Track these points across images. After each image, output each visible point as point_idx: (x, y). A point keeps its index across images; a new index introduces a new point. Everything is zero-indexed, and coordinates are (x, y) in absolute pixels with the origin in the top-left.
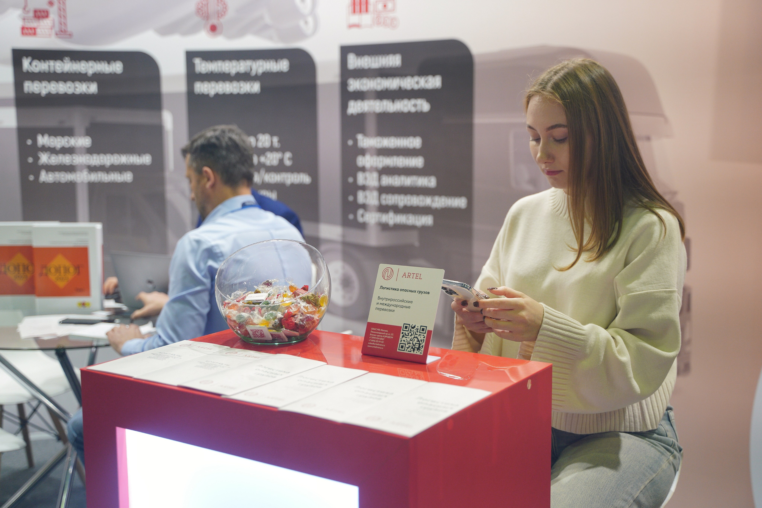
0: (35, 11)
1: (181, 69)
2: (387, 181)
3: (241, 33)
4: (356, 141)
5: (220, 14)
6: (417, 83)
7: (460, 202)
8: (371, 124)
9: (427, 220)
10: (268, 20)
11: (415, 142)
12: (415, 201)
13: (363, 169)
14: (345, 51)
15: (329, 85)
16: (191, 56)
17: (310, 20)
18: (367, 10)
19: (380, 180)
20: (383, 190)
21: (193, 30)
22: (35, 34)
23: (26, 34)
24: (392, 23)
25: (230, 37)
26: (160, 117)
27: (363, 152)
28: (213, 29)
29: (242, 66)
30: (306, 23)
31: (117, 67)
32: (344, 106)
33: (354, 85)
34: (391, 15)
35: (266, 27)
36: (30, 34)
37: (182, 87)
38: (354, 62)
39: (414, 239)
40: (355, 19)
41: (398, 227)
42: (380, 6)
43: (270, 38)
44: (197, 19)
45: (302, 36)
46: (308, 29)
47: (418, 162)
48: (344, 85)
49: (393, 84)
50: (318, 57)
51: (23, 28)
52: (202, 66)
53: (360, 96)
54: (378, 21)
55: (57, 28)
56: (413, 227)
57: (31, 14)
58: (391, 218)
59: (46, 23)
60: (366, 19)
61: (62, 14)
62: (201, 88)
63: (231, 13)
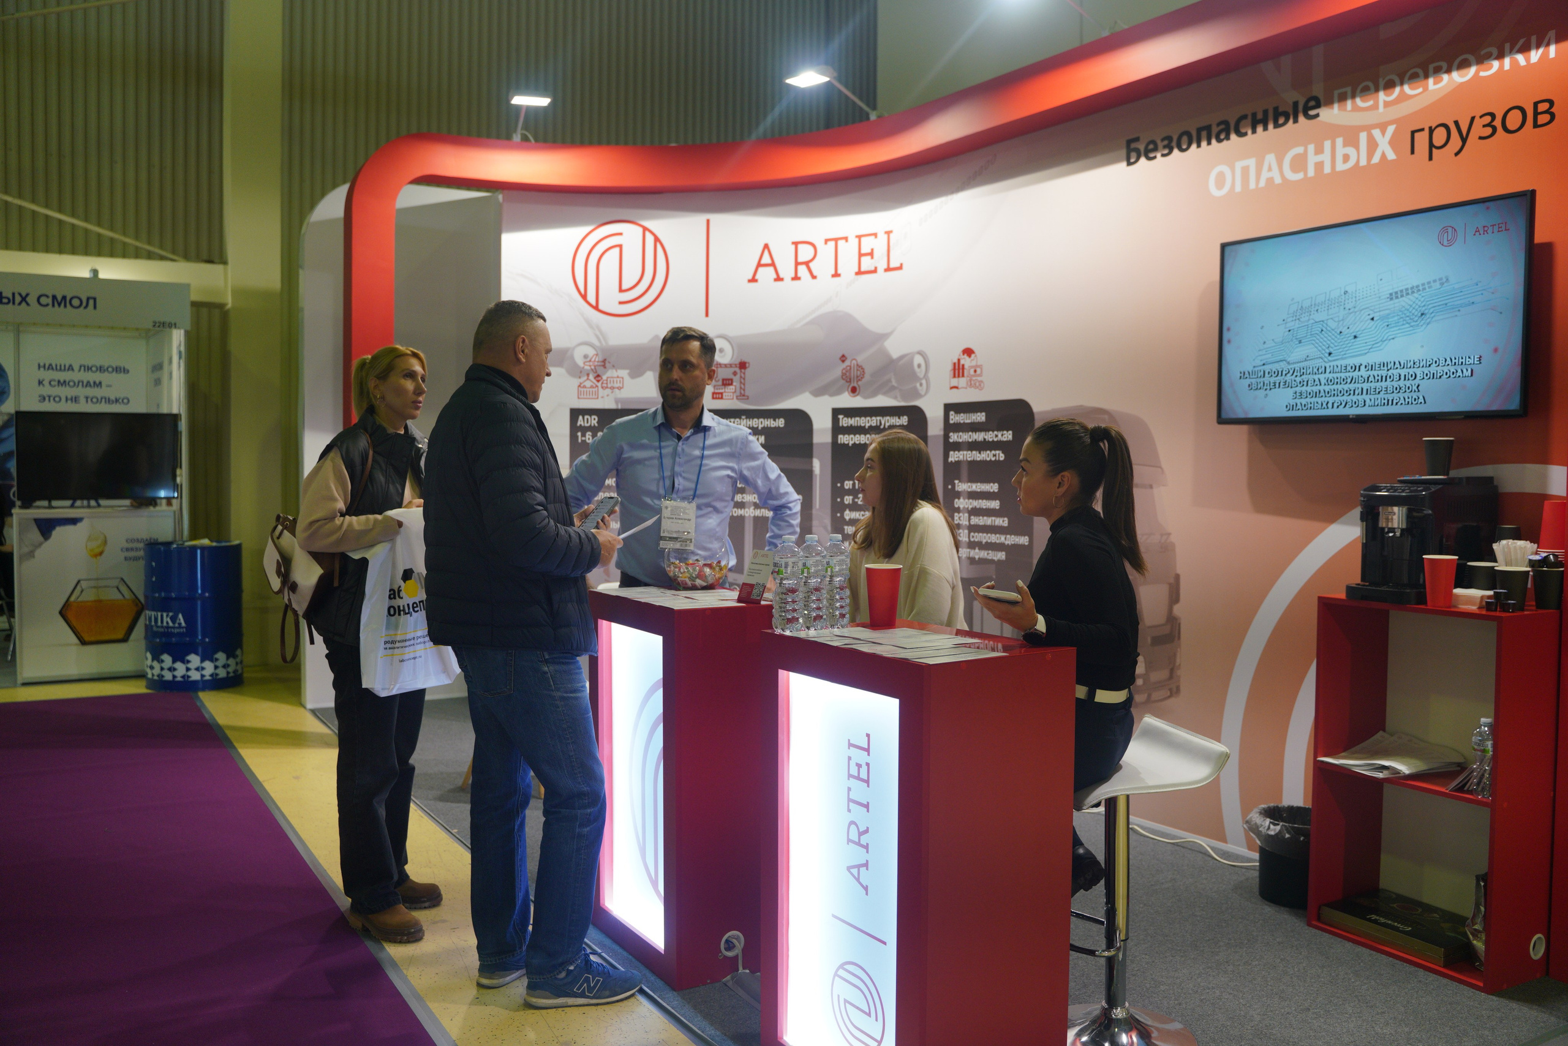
0: (723, 380)
1: (828, 424)
2: (975, 520)
3: (874, 394)
4: (954, 485)
5: (859, 378)
6: (996, 436)
7: (1024, 540)
8: (964, 472)
9: (1001, 556)
10: (894, 383)
11: (994, 487)
12: (994, 538)
13: (958, 510)
14: (948, 408)
15: (935, 437)
16: (836, 412)
17: (924, 382)
18: (963, 376)
19: (969, 520)
20: (972, 528)
21: (838, 392)
22: (722, 398)
23: (716, 398)
24: (979, 386)
25: (866, 397)
26: (811, 463)
27: (958, 495)
28: (854, 390)
29: (873, 421)
30: (921, 385)
31: (780, 423)
32: (946, 456)
33: (954, 437)
34: (979, 379)
35: (893, 388)
36: (719, 398)
37: (828, 439)
38: (954, 418)
39: (991, 571)
40: (955, 382)
41: (983, 561)
42: (972, 372)
43: (895, 398)
44: (843, 382)
45: (918, 396)
46: (922, 390)
47: (995, 504)
48: (946, 437)
49: (979, 436)
50: (929, 414)
51: (713, 393)
52: (845, 422)
53: (957, 447)
54: (971, 384)
55: (738, 394)
56: (992, 561)
57: (720, 383)
58: (978, 554)
59: (731, 388)
60: (962, 382)
61: (743, 382)
62: (844, 439)
63: (867, 377)
